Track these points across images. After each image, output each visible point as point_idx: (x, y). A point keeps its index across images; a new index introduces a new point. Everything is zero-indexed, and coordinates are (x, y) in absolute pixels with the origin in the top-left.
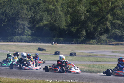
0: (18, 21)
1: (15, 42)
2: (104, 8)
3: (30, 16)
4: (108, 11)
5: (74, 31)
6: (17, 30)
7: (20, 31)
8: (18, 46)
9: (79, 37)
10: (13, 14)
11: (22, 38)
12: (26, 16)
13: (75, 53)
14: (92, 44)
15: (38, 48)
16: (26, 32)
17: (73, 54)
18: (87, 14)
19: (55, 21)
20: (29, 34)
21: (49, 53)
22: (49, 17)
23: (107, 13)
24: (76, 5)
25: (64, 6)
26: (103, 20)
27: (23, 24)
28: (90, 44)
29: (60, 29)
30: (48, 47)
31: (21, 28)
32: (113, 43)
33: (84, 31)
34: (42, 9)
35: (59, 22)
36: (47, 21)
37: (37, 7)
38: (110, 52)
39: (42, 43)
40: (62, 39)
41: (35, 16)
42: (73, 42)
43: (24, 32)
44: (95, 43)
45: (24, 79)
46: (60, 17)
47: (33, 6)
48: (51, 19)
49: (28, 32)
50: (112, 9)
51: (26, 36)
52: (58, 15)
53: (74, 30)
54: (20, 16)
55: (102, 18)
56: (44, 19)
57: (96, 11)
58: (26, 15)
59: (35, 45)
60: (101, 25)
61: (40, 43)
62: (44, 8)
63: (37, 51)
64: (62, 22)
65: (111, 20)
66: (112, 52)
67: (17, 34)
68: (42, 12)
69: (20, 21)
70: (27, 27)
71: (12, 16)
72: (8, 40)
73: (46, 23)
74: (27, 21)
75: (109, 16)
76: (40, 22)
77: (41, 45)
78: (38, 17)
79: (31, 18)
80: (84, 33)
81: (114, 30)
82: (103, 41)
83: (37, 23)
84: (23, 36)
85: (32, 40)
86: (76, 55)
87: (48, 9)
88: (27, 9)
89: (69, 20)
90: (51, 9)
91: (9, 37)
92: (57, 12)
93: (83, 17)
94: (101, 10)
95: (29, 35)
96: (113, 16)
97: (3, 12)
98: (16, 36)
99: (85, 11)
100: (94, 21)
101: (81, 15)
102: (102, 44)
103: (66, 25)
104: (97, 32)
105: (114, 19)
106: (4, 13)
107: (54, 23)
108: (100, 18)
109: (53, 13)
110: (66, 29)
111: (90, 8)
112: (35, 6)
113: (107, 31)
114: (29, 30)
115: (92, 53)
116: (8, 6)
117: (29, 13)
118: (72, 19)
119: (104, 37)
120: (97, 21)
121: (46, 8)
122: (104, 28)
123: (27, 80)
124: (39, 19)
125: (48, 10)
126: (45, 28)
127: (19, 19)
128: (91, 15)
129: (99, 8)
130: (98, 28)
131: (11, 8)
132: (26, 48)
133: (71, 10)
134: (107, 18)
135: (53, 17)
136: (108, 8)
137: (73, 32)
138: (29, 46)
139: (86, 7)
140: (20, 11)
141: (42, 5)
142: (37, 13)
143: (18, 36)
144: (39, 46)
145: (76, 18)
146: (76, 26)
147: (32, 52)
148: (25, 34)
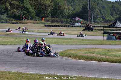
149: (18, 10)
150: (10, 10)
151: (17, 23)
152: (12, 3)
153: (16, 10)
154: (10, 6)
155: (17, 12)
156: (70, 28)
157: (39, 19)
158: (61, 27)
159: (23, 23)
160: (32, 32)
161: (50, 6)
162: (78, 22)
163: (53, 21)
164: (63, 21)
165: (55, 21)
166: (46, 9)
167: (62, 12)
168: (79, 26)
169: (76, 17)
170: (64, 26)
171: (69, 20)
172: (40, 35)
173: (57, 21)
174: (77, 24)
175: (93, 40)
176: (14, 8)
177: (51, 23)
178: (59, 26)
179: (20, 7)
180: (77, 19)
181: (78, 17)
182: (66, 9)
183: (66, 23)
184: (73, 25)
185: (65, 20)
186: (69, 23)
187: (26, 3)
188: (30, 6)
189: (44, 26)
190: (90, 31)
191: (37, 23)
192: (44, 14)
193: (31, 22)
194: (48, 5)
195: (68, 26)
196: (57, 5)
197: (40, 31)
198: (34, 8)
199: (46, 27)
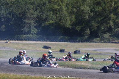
0: (24, 21)
1: (22, 40)
2: (107, 8)
3: (36, 16)
4: (111, 11)
5: (79, 30)
6: (24, 29)
7: (26, 30)
8: (24, 44)
9: (83, 36)
10: (20, 14)
11: (28, 37)
12: (32, 16)
13: (79, 51)
14: (96, 42)
15: (44, 46)
16: (32, 31)
17: (77, 51)
18: (91, 13)
19: (60, 20)
20: (35, 32)
21: (55, 51)
22: (54, 17)
23: (110, 13)
24: (80, 5)
25: (69, 6)
26: (106, 19)
27: (29, 23)
28: (93, 42)
29: (65, 28)
30: (54, 45)
31: (27, 27)
32: (116, 41)
33: (88, 29)
34: (48, 8)
35: (64, 21)
36: (53, 21)
37: (42, 7)
38: (113, 50)
39: (48, 41)
40: (66, 37)
41: (40, 15)
42: (77, 41)
43: (30, 31)
44: (98, 41)
45: (30, 76)
46: (65, 16)
47: (39, 7)
48: (56, 19)
49: (34, 31)
50: (115, 9)
51: (33, 34)
52: (62, 15)
53: (78, 28)
54: (26, 16)
55: (106, 18)
56: (49, 18)
57: (99, 11)
58: (33, 14)
59: (41, 44)
60: (104, 24)
61: (46, 41)
62: (50, 8)
63: (43, 49)
64: (67, 21)
65: (114, 20)
66: (115, 50)
67: (23, 32)
68: (47, 12)
69: (26, 21)
70: (33, 26)
71: (19, 16)
72: (15, 39)
73: (51, 22)
74: (33, 21)
75: (112, 15)
76: (46, 22)
77: (46, 44)
78: (44, 17)
79: (37, 17)
80: (88, 31)
81: (116, 28)
82: (107, 39)
83: (43, 23)
84: (29, 34)
85: (38, 38)
86: (80, 53)
87: (53, 8)
88: (33, 9)
89: (73, 19)
90: (56, 9)
91: (16, 36)
92: (62, 12)
93: (87, 17)
94: (104, 10)
95: (35, 34)
96: (116, 16)
97: (10, 11)
98: (23, 35)
99: (89, 10)
100: (97, 20)
101: (85, 14)
102: (105, 42)
103: (71, 24)
104: (100, 30)
105: (117, 19)
106: (11, 13)
107: (60, 22)
108: (103, 18)
109: (58, 13)
110: (70, 28)
111: (94, 8)
112: (41, 6)
113: (110, 30)
114: (35, 29)
115: (96, 50)
116: (15, 6)
117: (35, 13)
118: (77, 18)
119: (107, 36)
120: (101, 20)
121: (52, 8)
122: (107, 27)
123: (33, 76)
124: (44, 18)
125: (53, 10)
126: (50, 27)
127: (25, 18)
128: (95, 15)
129: (102, 7)
130: (101, 27)
131: (18, 8)
132: (32, 46)
133: (75, 10)
134: (110, 17)
135: (58, 17)
136: (111, 8)
137: (77, 30)
138: (35, 44)
139: (90, 7)
140: (27, 11)
141: (47, 6)
142: (43, 13)
143: (24, 35)
144: (45, 44)
145: (80, 18)
146: (80, 25)
147: (38, 49)
148: (31, 32)
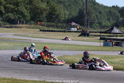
149: (13, 13)
150: (5, 14)
151: (12, 27)
152: (7, 6)
153: (10, 14)
154: (4, 9)
155: (12, 16)
156: (66, 33)
157: (34, 23)
158: (56, 33)
159: (18, 28)
160: (27, 37)
161: (45, 10)
162: (74, 27)
163: (48, 26)
164: (58, 26)
165: (51, 26)
166: (42, 13)
167: (57, 16)
168: (75, 32)
169: (72, 22)
170: (60, 31)
171: (65, 25)
172: (35, 40)
173: (52, 26)
174: (73, 29)
175: (89, 46)
176: (9, 12)
177: (46, 28)
178: (54, 31)
179: (15, 11)
180: (73, 24)
181: (74, 22)
182: (62, 14)
183: (62, 28)
184: (69, 30)
185: (60, 25)
186: (65, 28)
187: (20, 7)
188: (25, 10)
189: (39, 31)
190: (87, 36)
191: (32, 28)
192: (39, 19)
193: (26, 27)
194: (44, 9)
195: (64, 31)
196: (53, 9)
197: (35, 36)
198: (29, 12)
199: (41, 32)
